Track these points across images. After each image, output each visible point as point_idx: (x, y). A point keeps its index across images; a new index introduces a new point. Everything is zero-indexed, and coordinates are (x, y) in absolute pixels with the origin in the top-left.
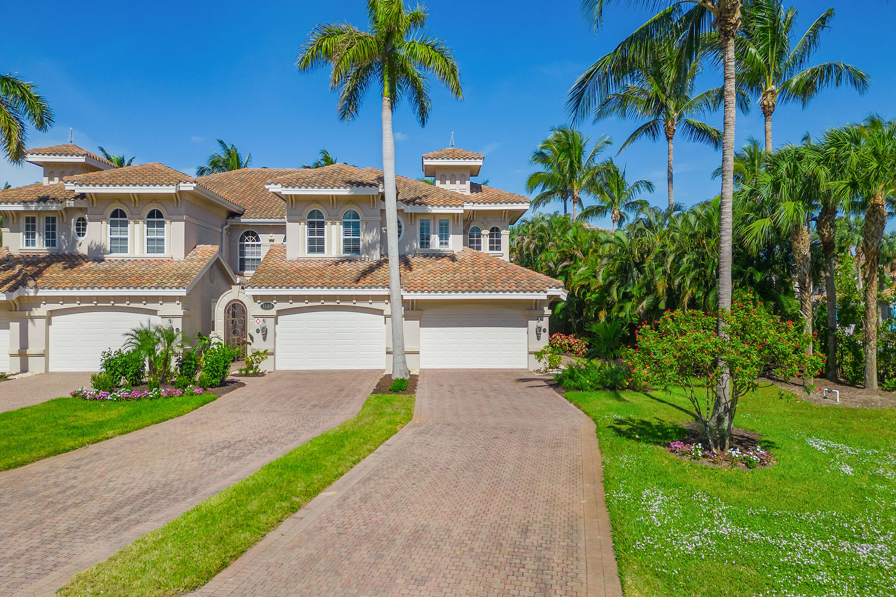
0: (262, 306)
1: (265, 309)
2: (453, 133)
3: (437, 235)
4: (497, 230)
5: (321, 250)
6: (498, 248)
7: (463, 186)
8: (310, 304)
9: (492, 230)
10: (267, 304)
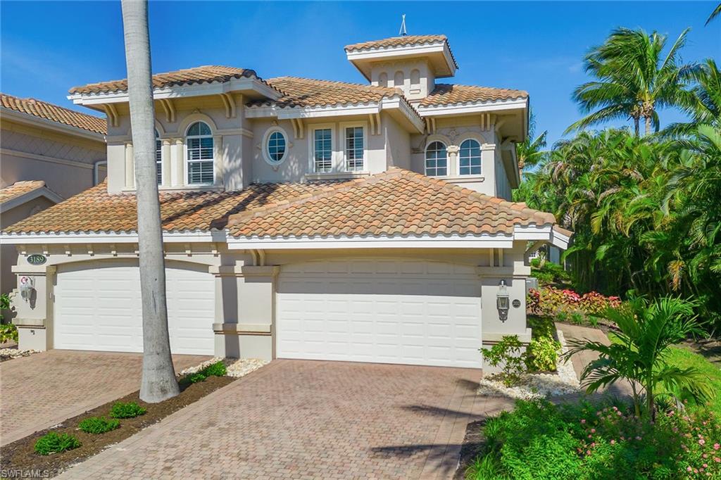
0: (29, 260)
1: (32, 263)
2: (404, 17)
3: (341, 153)
4: (475, 144)
6: (476, 170)
7: (415, 86)
8: (97, 257)
9: (465, 145)
10: (36, 256)
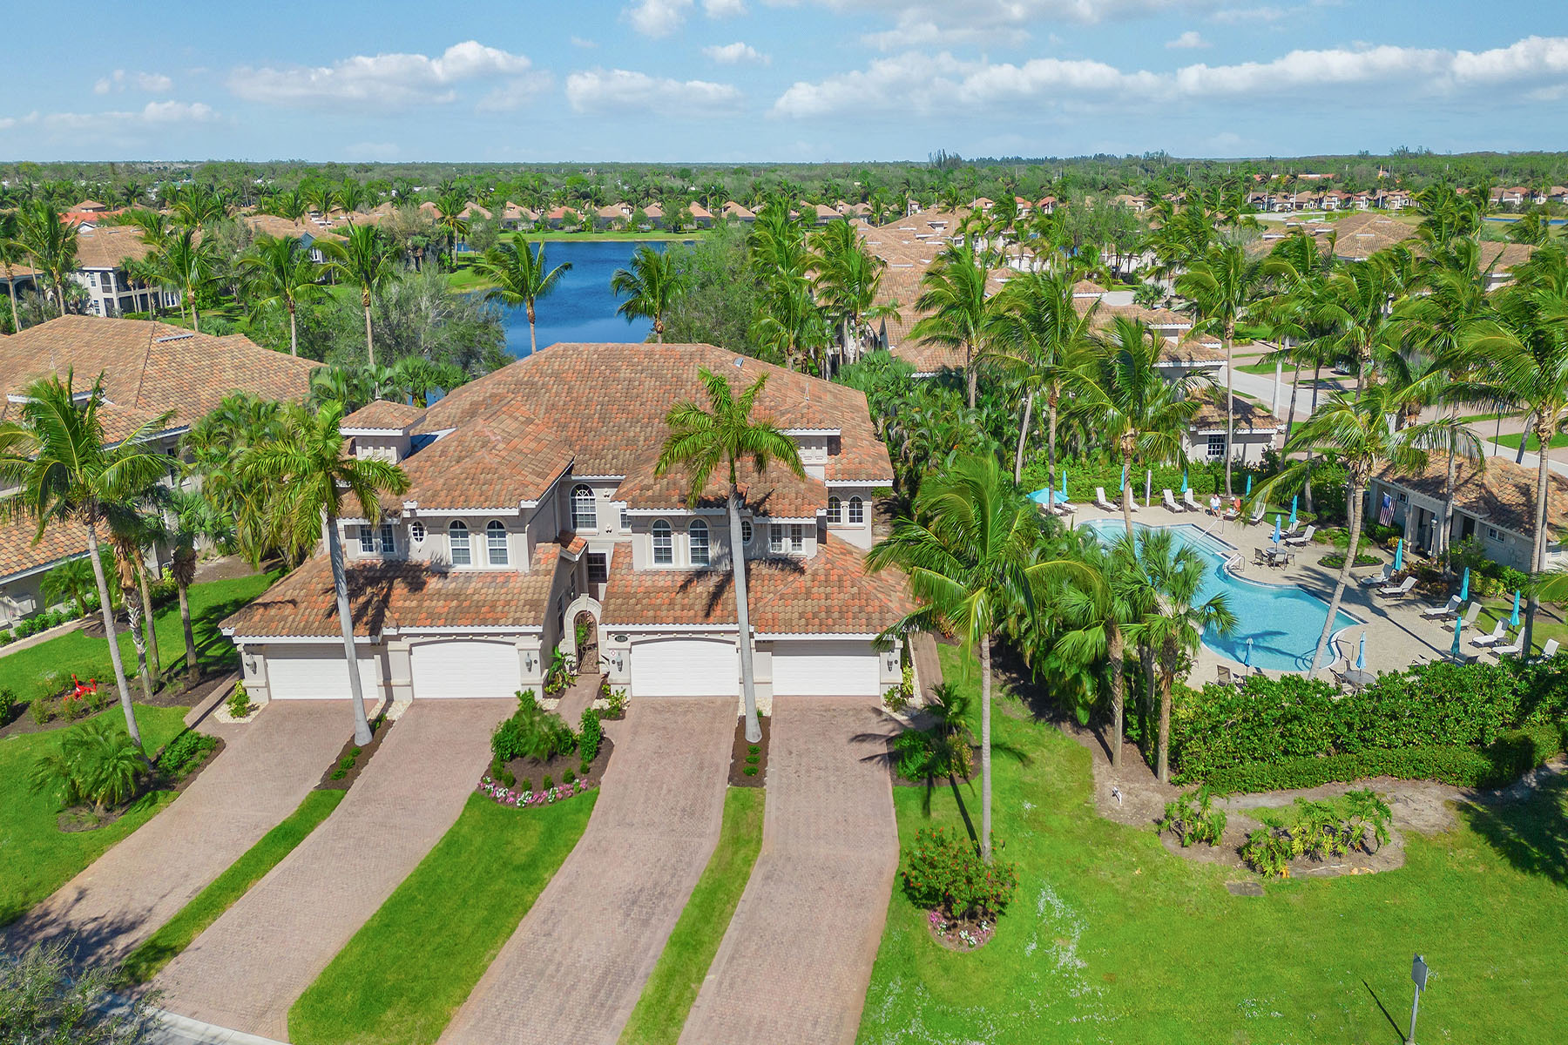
0: (616, 639)
1: (619, 641)
3: (789, 538)
4: (858, 499)
5: (669, 559)
6: (860, 520)
7: (819, 453)
10: (621, 636)
